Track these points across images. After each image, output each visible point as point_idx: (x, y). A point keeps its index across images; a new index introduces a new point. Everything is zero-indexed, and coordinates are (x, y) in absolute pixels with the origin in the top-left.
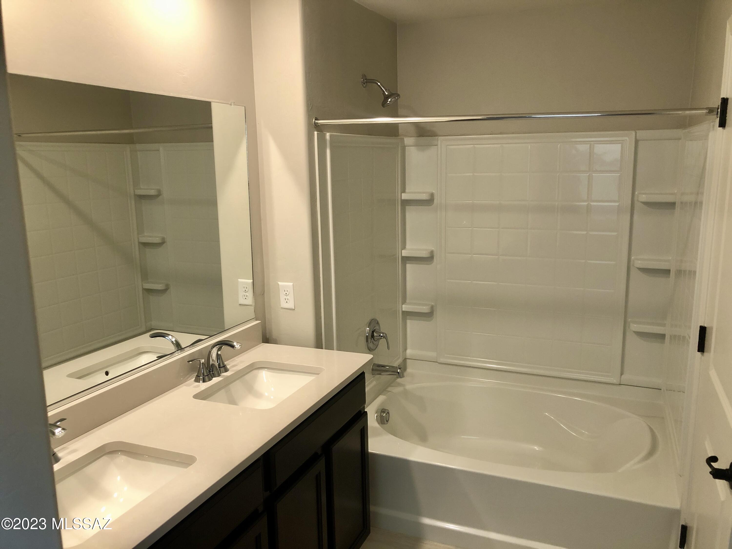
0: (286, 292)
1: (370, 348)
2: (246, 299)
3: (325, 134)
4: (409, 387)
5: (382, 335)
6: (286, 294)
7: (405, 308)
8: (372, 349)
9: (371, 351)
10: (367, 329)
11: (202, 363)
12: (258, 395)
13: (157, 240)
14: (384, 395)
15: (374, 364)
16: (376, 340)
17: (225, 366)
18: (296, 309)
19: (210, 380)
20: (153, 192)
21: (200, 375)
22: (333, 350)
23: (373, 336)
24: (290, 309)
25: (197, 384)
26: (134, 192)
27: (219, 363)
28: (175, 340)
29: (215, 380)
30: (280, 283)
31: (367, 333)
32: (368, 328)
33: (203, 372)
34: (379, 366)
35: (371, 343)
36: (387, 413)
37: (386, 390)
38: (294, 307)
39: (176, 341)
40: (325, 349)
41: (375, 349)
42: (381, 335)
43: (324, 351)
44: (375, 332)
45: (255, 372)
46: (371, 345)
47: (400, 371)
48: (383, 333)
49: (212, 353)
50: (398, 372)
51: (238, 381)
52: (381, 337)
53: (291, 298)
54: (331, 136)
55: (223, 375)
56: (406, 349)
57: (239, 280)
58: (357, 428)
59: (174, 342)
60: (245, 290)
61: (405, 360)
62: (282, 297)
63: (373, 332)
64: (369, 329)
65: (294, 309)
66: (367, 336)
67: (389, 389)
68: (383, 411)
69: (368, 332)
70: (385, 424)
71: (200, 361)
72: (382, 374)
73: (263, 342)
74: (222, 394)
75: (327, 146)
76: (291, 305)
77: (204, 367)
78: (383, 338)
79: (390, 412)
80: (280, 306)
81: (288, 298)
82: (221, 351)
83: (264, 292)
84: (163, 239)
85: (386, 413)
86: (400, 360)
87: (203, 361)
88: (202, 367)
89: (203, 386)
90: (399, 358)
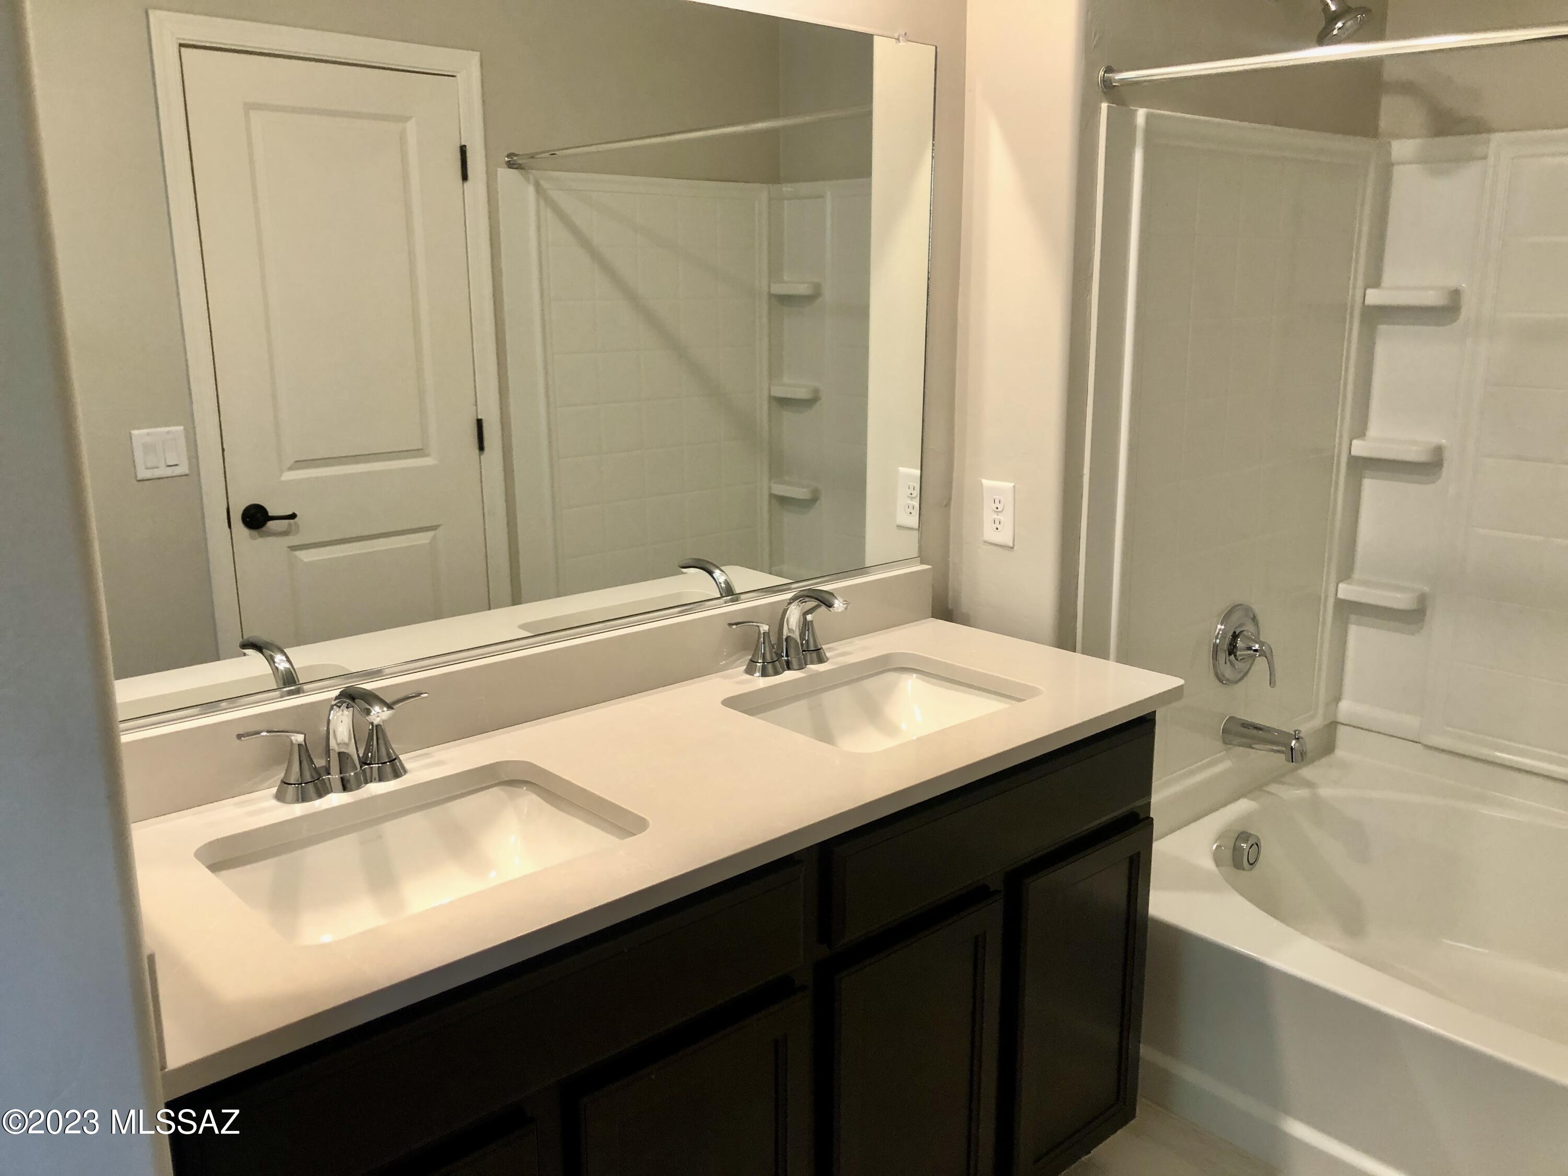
0: (997, 504)
1: (1221, 677)
2: (911, 513)
3: (1133, 114)
4: (1325, 792)
5: (1257, 647)
6: (997, 508)
7: (1346, 591)
8: (1228, 680)
9: (1223, 683)
10: (1219, 627)
11: (764, 633)
12: (888, 728)
13: (802, 393)
14: (1253, 800)
15: (1230, 717)
16: (1241, 658)
17: (820, 649)
18: (1015, 548)
19: (776, 673)
20: (802, 289)
21: (757, 658)
22: (1106, 657)
23: (1232, 649)
24: (1002, 544)
25: (748, 677)
26: (769, 288)
27: (806, 640)
28: (726, 580)
29: (788, 676)
30: (985, 482)
31: (1217, 638)
32: (1222, 625)
33: (763, 652)
34: (1246, 725)
35: (1226, 663)
36: (1252, 845)
37: (1266, 788)
38: (1012, 541)
39: (727, 582)
40: (1082, 654)
41: (1237, 682)
42: (1253, 648)
43: (1078, 657)
44: (1241, 636)
45: (890, 677)
46: (1227, 672)
47: (1297, 745)
48: (1262, 644)
49: (790, 615)
50: (1292, 747)
51: (844, 688)
52: (1252, 652)
53: (1007, 519)
54: (1148, 117)
55: (811, 669)
56: (1338, 699)
57: (901, 469)
58: (1121, 847)
59: (723, 585)
60: (911, 494)
61: (1332, 726)
62: (988, 515)
63: (1235, 636)
64: (1223, 627)
65: (1013, 548)
66: (1216, 647)
67: (1273, 788)
68: (1243, 836)
69: (1220, 636)
70: (1244, 869)
71: (758, 626)
72: (1253, 746)
73: (932, 617)
74: (800, 708)
75: (1137, 143)
76: (1005, 537)
77: (766, 642)
78: (1259, 656)
79: (1262, 845)
80: (983, 536)
81: (1001, 518)
82: (813, 614)
83: (950, 499)
84: (816, 391)
85: (1250, 843)
86: (1318, 722)
87: (765, 628)
88: (762, 640)
89: (760, 682)
90: (1313, 717)
